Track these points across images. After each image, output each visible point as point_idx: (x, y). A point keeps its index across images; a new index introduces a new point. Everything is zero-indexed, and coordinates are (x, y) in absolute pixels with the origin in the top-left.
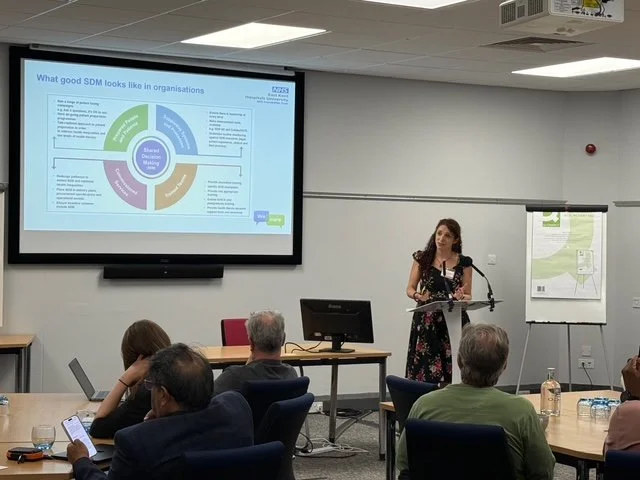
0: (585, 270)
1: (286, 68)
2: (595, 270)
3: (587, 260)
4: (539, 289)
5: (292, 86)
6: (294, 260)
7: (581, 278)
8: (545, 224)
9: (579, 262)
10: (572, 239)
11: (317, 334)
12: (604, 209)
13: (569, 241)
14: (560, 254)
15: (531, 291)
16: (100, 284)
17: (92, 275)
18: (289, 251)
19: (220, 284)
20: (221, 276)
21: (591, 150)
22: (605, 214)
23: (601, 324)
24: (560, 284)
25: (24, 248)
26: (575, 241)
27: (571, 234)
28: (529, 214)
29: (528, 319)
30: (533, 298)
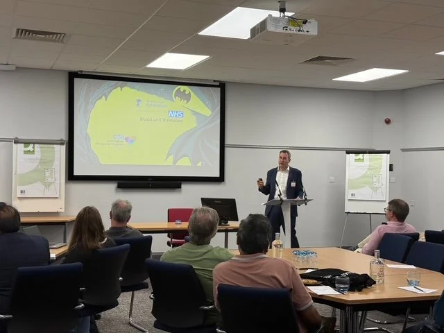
0: (377, 185)
1: (214, 81)
2: (382, 185)
3: (378, 180)
4: (352, 195)
5: (219, 89)
6: (220, 179)
7: (375, 189)
9: (375, 180)
12: (388, 152)
13: (369, 169)
14: (364, 176)
15: (348, 196)
16: (117, 191)
17: (112, 186)
18: (217, 174)
19: (180, 191)
20: (180, 187)
21: (388, 122)
22: (389, 155)
24: (363, 193)
25: (76, 173)
26: (372, 169)
27: (370, 166)
28: (347, 155)
29: (346, 211)
30: (349, 200)
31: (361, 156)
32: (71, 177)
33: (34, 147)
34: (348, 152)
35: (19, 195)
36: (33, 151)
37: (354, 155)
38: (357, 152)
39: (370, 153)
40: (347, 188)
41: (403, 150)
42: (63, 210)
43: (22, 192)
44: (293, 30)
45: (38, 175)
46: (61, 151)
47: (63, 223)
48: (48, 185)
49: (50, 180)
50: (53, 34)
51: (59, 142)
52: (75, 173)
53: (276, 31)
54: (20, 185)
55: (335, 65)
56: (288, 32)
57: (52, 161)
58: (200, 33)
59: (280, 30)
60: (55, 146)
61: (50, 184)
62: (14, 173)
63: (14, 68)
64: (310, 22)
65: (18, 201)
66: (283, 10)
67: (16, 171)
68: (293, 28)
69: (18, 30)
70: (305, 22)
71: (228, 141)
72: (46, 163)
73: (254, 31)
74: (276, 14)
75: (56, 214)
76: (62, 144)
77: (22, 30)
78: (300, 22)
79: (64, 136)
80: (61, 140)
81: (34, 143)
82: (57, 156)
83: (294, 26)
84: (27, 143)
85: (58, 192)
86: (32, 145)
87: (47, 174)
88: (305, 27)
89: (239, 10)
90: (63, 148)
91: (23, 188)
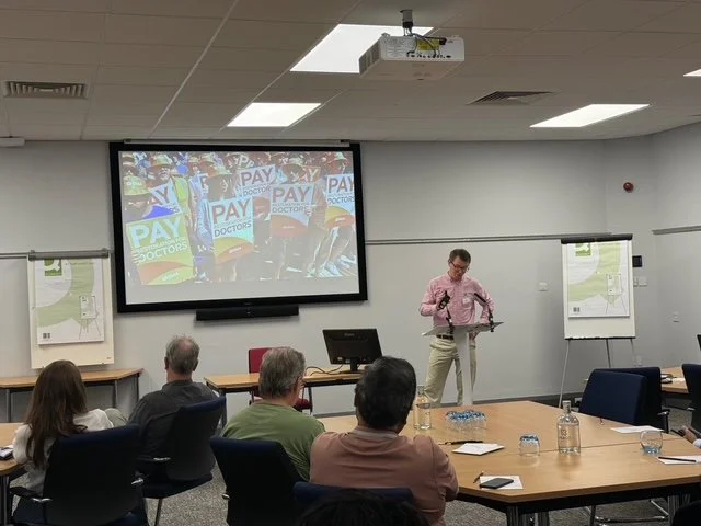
0: (614, 292)
1: (342, 141)
2: (623, 290)
3: (616, 283)
4: (575, 310)
5: (350, 154)
6: (361, 296)
7: (611, 299)
8: (579, 253)
9: (610, 284)
10: (601, 265)
11: (340, 359)
12: (629, 238)
13: (599, 266)
14: (592, 279)
15: (568, 312)
18: (356, 290)
20: (297, 313)
21: (629, 188)
22: (630, 242)
23: (631, 338)
24: (594, 305)
25: (130, 300)
26: (605, 266)
27: (600, 261)
28: (564, 246)
29: (567, 336)
30: (571, 318)
31: (585, 246)
32: (122, 307)
33: (60, 265)
34: (565, 241)
35: (41, 341)
36: (60, 270)
37: (574, 245)
38: (579, 240)
39: (600, 240)
40: (565, 299)
41: (657, 232)
42: (112, 361)
43: (45, 336)
44: (425, 55)
45: (70, 307)
46: (104, 267)
47: (111, 382)
48: (85, 323)
49: (88, 315)
50: (65, 85)
51: (100, 254)
52: (129, 302)
53: (396, 59)
54: (41, 325)
55: (525, 104)
56: (417, 59)
57: (91, 285)
58: (293, 69)
59: (403, 57)
60: (94, 260)
61: (88, 321)
62: (31, 307)
63: (22, 142)
64: (451, 41)
65: (40, 351)
66: (408, 25)
67: (35, 304)
68: (424, 53)
69: (9, 83)
70: (443, 42)
71: (370, 235)
72: (81, 287)
73: (364, 61)
74: (398, 31)
75: (102, 367)
76: (104, 256)
77: (15, 83)
78: (435, 43)
79: (107, 243)
80: (104, 250)
81: (60, 258)
82: (97, 276)
83: (425, 48)
84: (49, 258)
85: (102, 333)
86: (56, 262)
87: (84, 305)
88: (444, 50)
89: (340, 29)
90: (107, 263)
91: (46, 330)
